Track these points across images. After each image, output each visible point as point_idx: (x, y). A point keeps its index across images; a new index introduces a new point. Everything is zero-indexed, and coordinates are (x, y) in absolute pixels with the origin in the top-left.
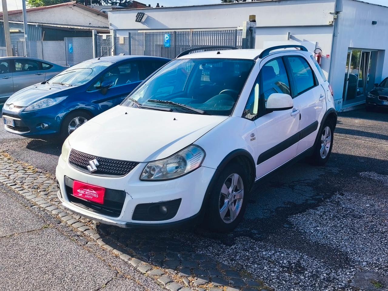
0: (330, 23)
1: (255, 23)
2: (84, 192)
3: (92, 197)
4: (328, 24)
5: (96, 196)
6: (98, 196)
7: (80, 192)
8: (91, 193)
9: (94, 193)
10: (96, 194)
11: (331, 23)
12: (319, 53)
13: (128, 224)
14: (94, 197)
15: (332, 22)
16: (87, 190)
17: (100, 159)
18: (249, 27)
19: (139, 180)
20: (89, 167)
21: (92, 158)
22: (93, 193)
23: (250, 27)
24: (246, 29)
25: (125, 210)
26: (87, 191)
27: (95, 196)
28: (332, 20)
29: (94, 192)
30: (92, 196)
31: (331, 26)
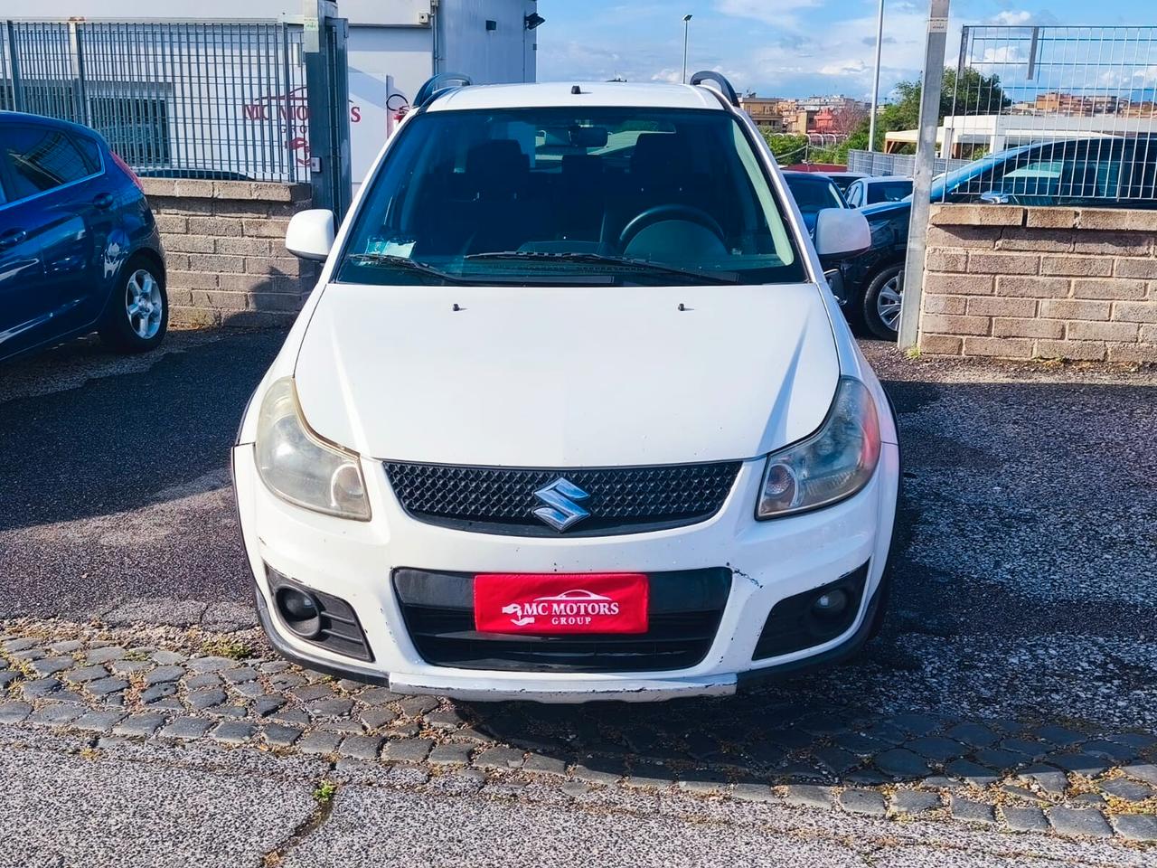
0: (423, 21)
1: (333, 4)
2: (544, 609)
3: (588, 620)
4: (417, 21)
5: (610, 609)
6: (617, 610)
7: (520, 613)
8: (582, 606)
9: (598, 602)
10: (610, 603)
11: (426, 20)
12: (401, 109)
13: (745, 678)
14: (598, 618)
15: (429, 17)
16: (558, 598)
17: (578, 476)
18: (323, 16)
19: (755, 522)
20: (542, 512)
21: (544, 476)
22: (589, 602)
23: (326, 17)
24: (316, 23)
25: (735, 634)
26: (559, 603)
27: (604, 610)
28: (428, 10)
29: (594, 597)
30: (587, 614)
31: (423, 28)
